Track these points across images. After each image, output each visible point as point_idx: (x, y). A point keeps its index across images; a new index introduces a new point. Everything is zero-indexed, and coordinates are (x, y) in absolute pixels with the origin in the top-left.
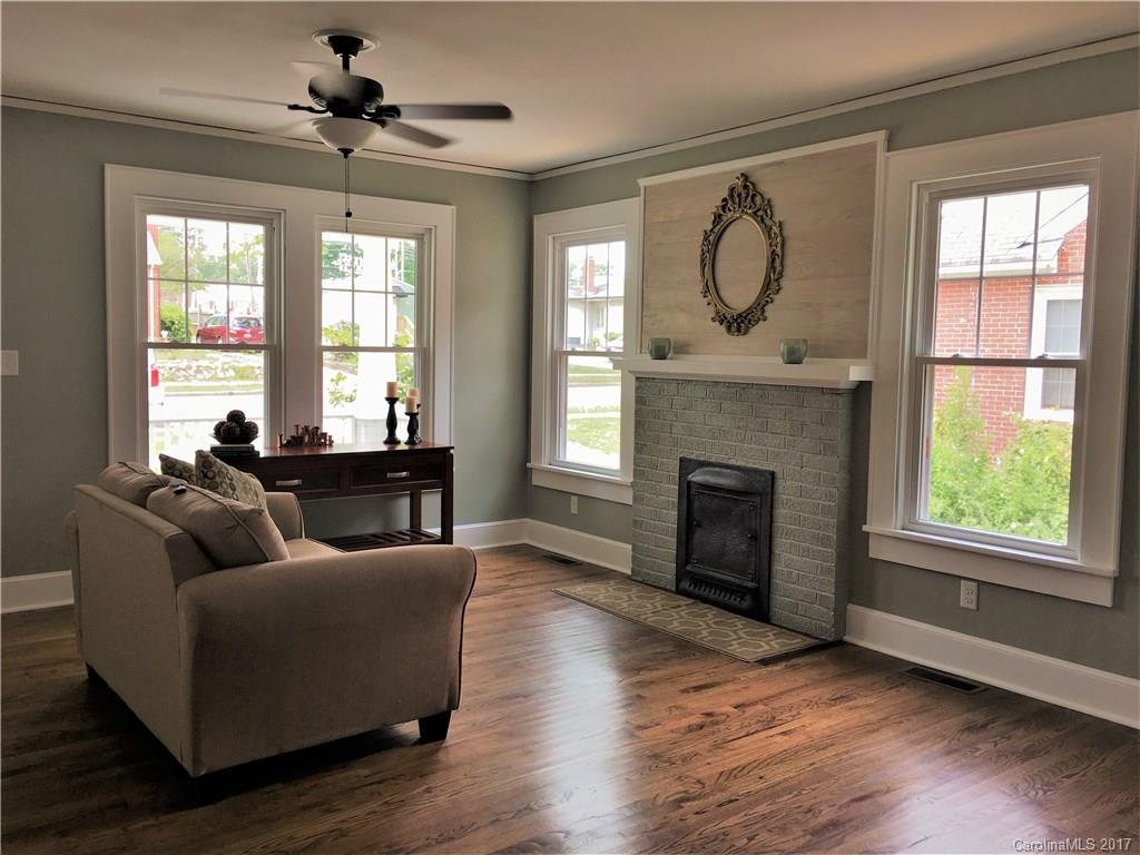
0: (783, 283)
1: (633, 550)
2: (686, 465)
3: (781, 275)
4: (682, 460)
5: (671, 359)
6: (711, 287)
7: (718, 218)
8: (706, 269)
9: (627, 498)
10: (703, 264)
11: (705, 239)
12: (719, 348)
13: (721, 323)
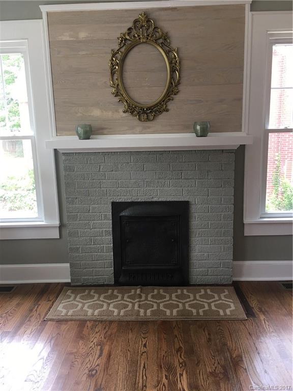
1: (71, 266)
2: (117, 207)
3: (179, 83)
4: (113, 204)
10: (113, 74)
11: (113, 56)
12: (131, 130)
13: (132, 113)
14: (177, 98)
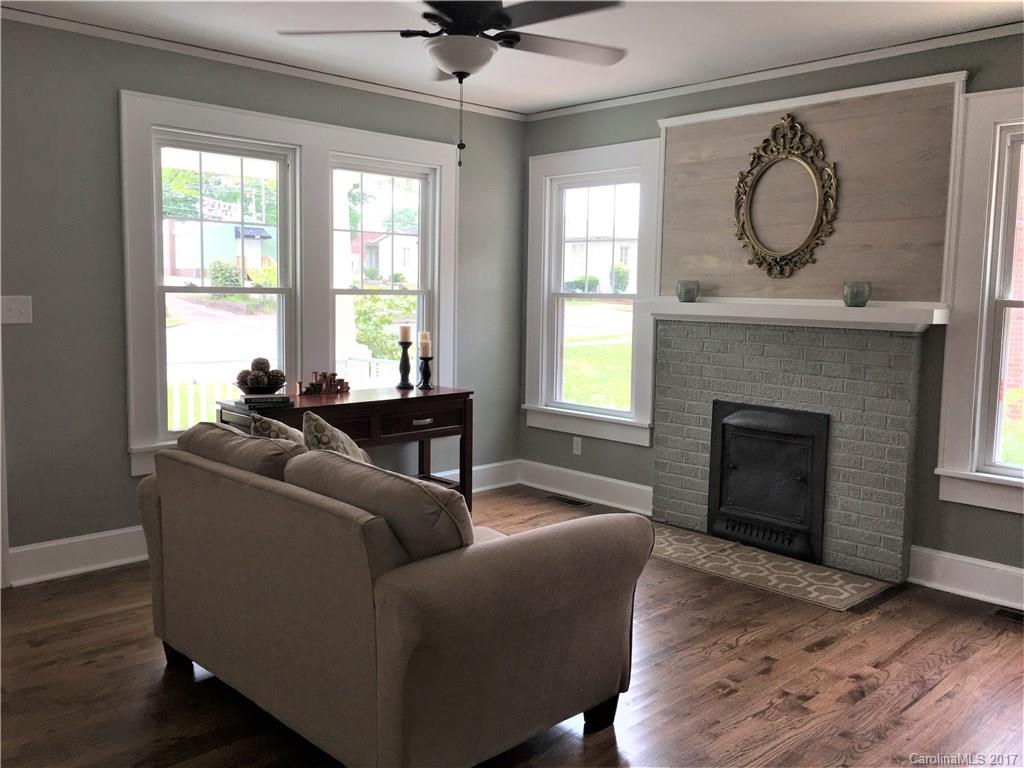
0: (837, 225)
1: (654, 491)
2: (720, 408)
3: (834, 217)
4: (715, 403)
5: (699, 302)
6: (747, 229)
7: (757, 158)
8: (742, 211)
9: (644, 440)
10: (738, 206)
11: (741, 181)
12: (757, 291)
13: (760, 265)
14: (830, 241)
